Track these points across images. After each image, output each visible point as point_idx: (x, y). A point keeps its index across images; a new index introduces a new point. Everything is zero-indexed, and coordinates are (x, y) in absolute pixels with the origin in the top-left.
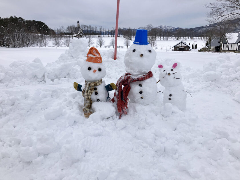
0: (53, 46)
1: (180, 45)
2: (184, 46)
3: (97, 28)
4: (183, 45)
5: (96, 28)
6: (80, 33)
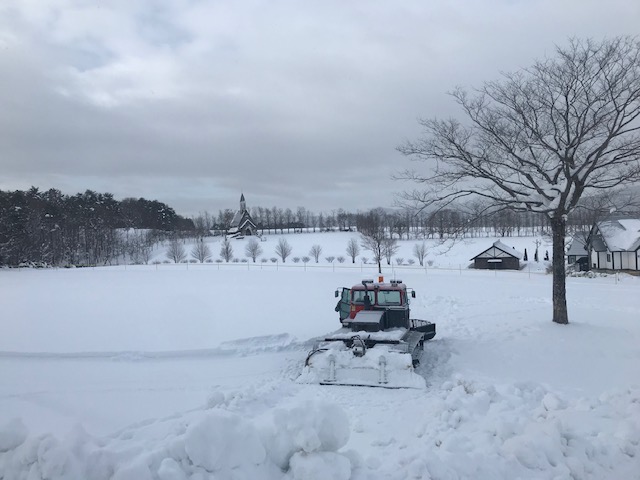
0: (167, 262)
1: (491, 253)
2: (501, 256)
4: (498, 253)
5: (289, 211)
6: (246, 225)
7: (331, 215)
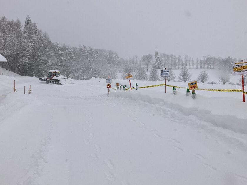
3: (181, 57)
6: (158, 64)
7: (203, 59)
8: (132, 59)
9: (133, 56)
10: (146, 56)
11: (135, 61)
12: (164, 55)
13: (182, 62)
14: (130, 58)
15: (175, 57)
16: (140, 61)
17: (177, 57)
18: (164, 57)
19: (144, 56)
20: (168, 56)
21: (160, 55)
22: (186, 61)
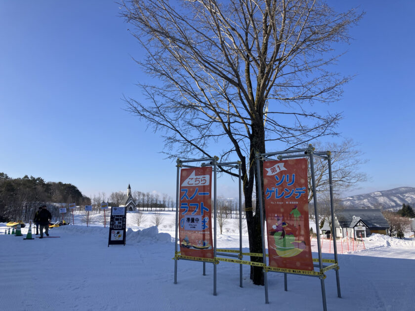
6: (130, 204)
8: (97, 196)
9: (99, 194)
10: (116, 194)
11: (102, 199)
12: (139, 193)
13: (160, 202)
14: (95, 196)
15: (152, 196)
16: (108, 199)
17: (154, 196)
18: (139, 195)
19: (113, 194)
20: (144, 195)
21: (134, 193)
22: (164, 201)
